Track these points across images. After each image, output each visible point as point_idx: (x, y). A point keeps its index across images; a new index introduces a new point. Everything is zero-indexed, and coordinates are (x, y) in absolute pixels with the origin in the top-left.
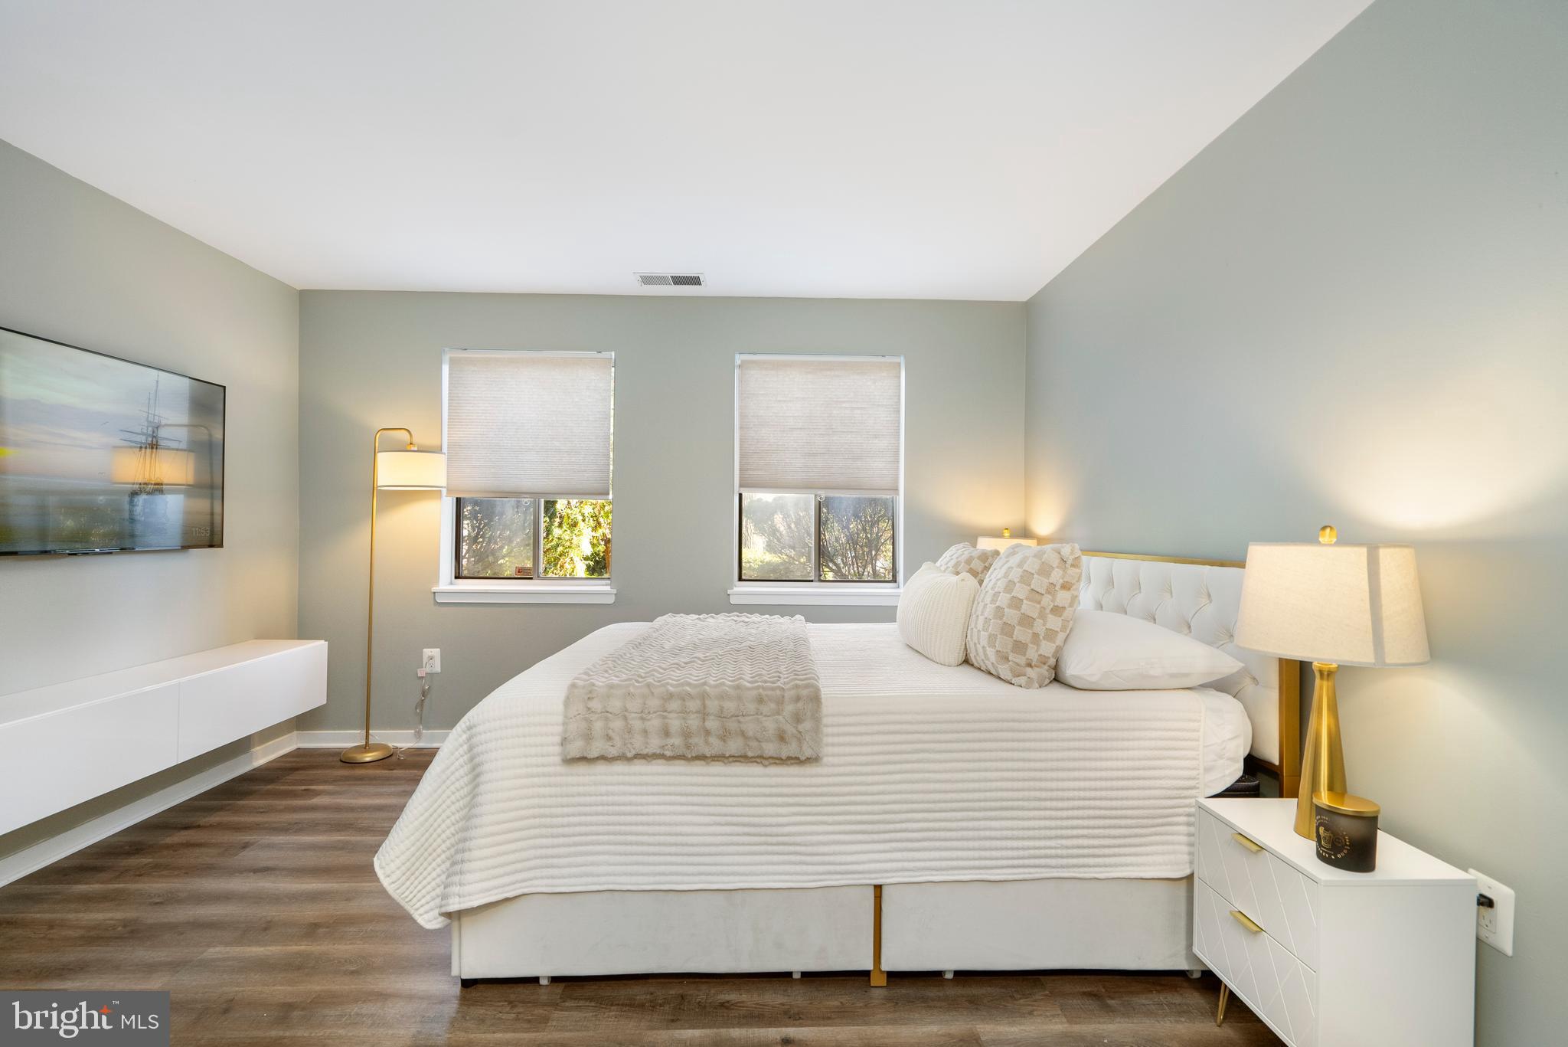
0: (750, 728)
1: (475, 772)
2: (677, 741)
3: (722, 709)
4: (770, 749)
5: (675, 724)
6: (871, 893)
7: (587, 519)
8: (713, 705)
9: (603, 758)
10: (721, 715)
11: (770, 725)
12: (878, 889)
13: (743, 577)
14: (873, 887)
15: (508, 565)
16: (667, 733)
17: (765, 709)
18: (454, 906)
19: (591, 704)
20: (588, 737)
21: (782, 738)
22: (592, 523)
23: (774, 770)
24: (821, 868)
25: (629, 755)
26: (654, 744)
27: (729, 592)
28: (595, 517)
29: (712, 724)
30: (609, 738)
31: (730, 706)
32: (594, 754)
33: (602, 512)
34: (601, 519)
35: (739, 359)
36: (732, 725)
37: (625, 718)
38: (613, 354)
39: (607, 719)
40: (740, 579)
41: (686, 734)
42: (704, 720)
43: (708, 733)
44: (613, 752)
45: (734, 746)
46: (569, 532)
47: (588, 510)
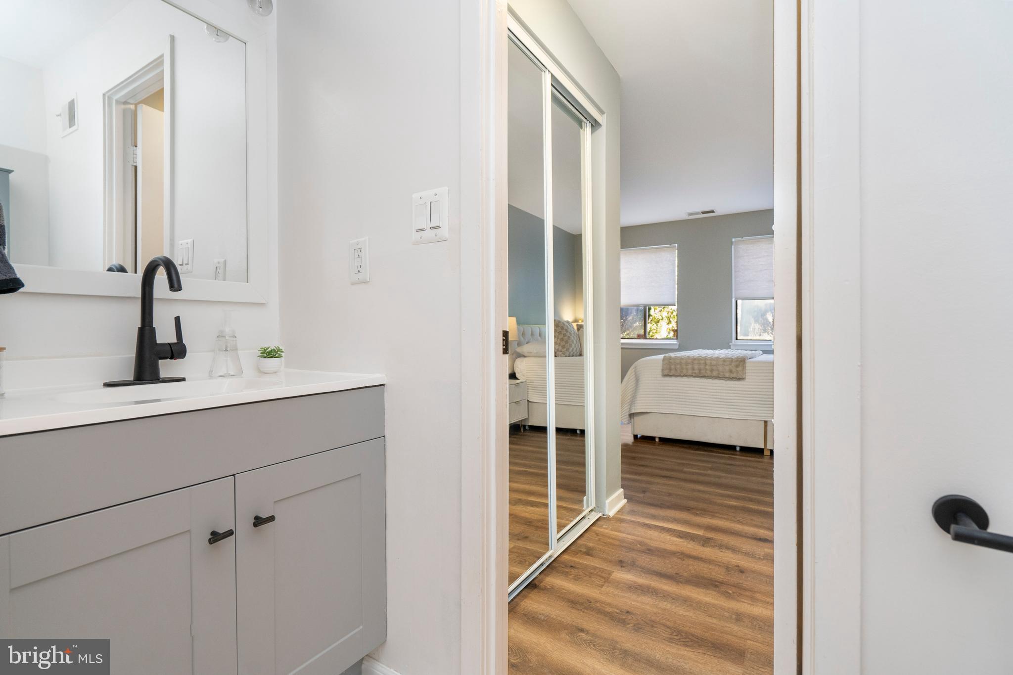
0: (721, 368)
1: (637, 380)
2: (697, 372)
3: (711, 363)
4: (727, 375)
5: (696, 367)
6: (763, 423)
7: (664, 319)
8: (708, 362)
9: (674, 376)
10: (711, 365)
11: (727, 368)
12: (766, 422)
13: (738, 338)
14: (763, 422)
15: (634, 334)
16: (693, 369)
17: (726, 364)
18: (633, 411)
19: (671, 361)
20: (670, 369)
21: (731, 371)
22: (667, 321)
23: (728, 382)
24: (745, 414)
25: (682, 375)
26: (690, 372)
27: (730, 344)
28: (669, 318)
29: (708, 367)
30: (676, 370)
31: (714, 363)
32: (672, 374)
33: (672, 316)
34: (671, 319)
35: (733, 240)
36: (714, 368)
37: (681, 365)
38: (676, 245)
39: (675, 365)
40: (737, 339)
41: (700, 370)
42: (705, 366)
43: (706, 370)
44: (677, 374)
45: (715, 374)
46: (655, 325)
47: (665, 314)
